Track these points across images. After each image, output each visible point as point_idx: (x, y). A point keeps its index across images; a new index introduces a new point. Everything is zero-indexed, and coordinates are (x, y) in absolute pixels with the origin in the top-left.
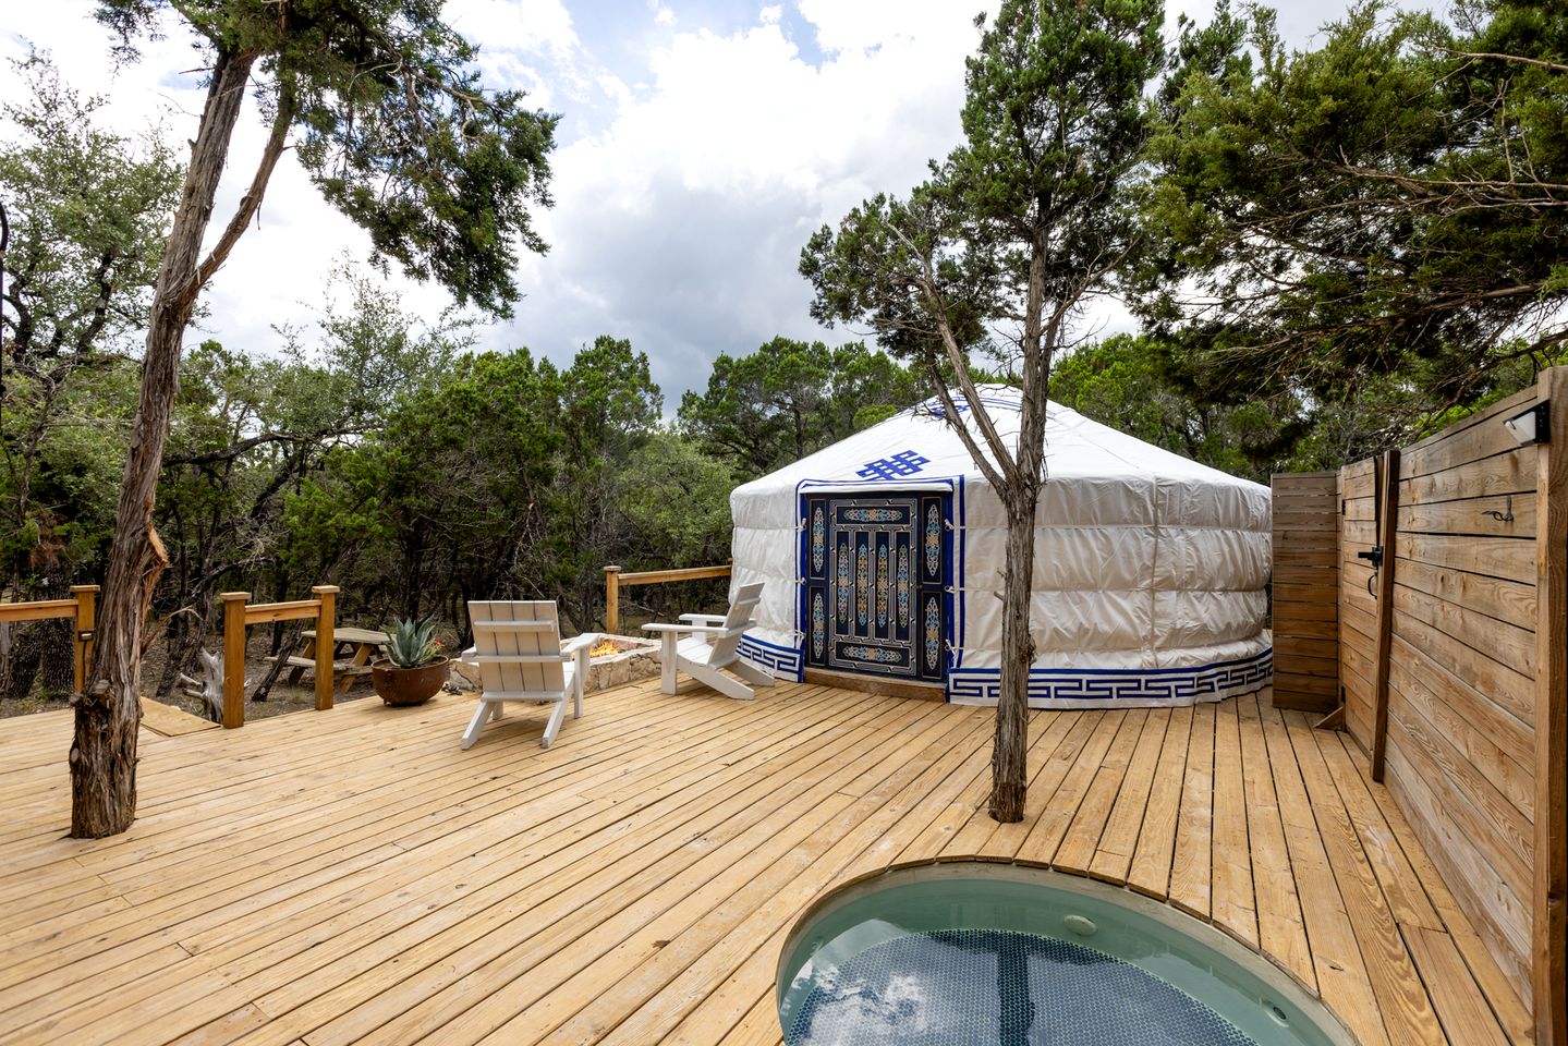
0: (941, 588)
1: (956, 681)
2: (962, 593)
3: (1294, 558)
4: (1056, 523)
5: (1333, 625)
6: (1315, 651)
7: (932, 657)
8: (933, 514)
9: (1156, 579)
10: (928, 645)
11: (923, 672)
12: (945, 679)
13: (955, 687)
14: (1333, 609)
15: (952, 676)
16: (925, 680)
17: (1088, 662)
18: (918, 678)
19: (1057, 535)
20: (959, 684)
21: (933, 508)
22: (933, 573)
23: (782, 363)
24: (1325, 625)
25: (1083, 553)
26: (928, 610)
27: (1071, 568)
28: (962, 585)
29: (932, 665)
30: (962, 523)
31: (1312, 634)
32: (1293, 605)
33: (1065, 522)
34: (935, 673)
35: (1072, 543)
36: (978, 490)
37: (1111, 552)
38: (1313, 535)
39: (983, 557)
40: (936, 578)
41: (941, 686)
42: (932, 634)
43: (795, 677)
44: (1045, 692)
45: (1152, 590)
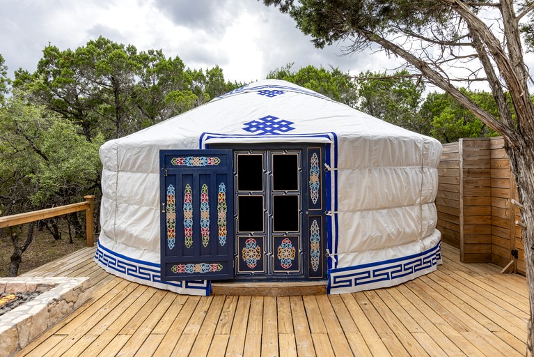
0: (323, 213)
1: (335, 278)
2: (336, 215)
3: (472, 183)
4: (386, 166)
5: (489, 217)
6: (482, 231)
7: (315, 263)
8: (314, 160)
9: (422, 198)
10: (312, 255)
11: (310, 275)
12: (327, 277)
13: (335, 282)
14: (489, 208)
15: (332, 275)
16: (311, 280)
17: (401, 252)
18: (307, 279)
19: (386, 173)
20: (337, 280)
21: (315, 156)
22: (315, 202)
23: (110, 55)
24: (486, 217)
25: (398, 185)
26: (312, 229)
27: (393, 194)
28: (336, 210)
29: (315, 268)
30: (336, 166)
31: (481, 222)
32: (473, 207)
33: (390, 165)
34: (318, 273)
35: (393, 177)
36: (346, 143)
37: (408, 183)
38: (480, 170)
39: (349, 190)
40: (318, 205)
41: (325, 283)
42: (315, 246)
43: (203, 292)
44: (386, 276)
45: (421, 205)
